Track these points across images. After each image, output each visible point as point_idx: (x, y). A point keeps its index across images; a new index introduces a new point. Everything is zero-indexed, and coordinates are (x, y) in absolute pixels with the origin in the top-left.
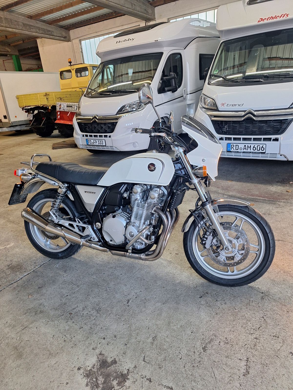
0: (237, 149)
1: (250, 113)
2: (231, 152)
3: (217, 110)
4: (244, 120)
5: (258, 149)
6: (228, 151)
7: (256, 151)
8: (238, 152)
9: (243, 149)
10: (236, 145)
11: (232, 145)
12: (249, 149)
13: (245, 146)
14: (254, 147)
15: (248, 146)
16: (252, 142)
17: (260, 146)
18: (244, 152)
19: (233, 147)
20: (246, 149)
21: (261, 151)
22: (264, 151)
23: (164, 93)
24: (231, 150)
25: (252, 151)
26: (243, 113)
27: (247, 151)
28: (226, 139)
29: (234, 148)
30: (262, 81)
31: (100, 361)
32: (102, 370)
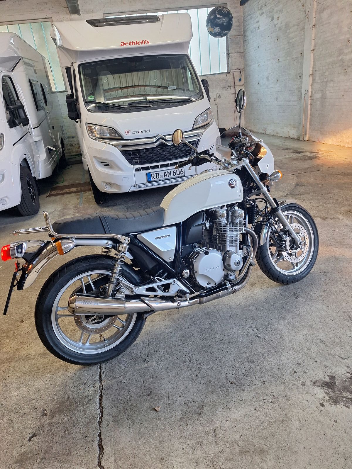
0: (158, 177)
1: (161, 138)
2: (152, 182)
3: (123, 139)
4: (157, 146)
5: (178, 174)
6: (149, 182)
7: (176, 176)
8: (159, 181)
9: (164, 177)
10: (156, 174)
11: (152, 174)
12: (169, 175)
13: (165, 172)
14: (174, 172)
15: (168, 172)
16: (170, 168)
17: (179, 170)
18: (165, 180)
19: (153, 176)
20: (166, 175)
21: (180, 175)
22: (183, 175)
23: (15, 128)
24: (152, 180)
25: (172, 176)
26: (154, 140)
27: (168, 177)
28: (144, 169)
29: (155, 177)
30: (151, 107)
31: (322, 386)
32: (336, 389)
